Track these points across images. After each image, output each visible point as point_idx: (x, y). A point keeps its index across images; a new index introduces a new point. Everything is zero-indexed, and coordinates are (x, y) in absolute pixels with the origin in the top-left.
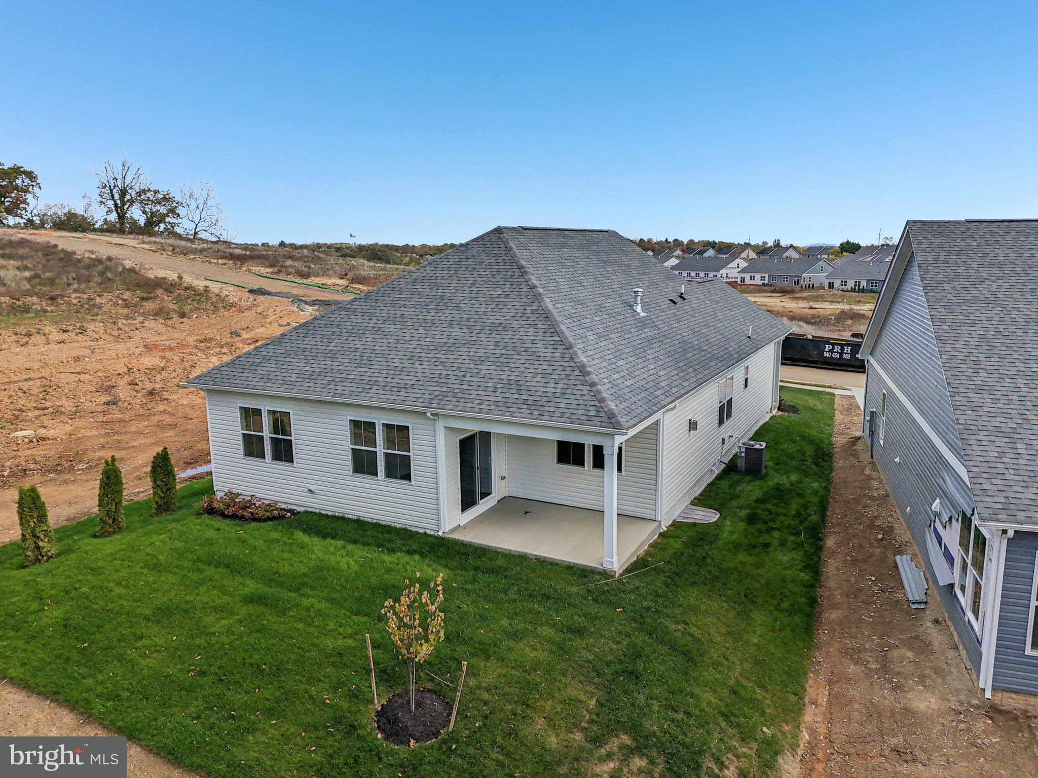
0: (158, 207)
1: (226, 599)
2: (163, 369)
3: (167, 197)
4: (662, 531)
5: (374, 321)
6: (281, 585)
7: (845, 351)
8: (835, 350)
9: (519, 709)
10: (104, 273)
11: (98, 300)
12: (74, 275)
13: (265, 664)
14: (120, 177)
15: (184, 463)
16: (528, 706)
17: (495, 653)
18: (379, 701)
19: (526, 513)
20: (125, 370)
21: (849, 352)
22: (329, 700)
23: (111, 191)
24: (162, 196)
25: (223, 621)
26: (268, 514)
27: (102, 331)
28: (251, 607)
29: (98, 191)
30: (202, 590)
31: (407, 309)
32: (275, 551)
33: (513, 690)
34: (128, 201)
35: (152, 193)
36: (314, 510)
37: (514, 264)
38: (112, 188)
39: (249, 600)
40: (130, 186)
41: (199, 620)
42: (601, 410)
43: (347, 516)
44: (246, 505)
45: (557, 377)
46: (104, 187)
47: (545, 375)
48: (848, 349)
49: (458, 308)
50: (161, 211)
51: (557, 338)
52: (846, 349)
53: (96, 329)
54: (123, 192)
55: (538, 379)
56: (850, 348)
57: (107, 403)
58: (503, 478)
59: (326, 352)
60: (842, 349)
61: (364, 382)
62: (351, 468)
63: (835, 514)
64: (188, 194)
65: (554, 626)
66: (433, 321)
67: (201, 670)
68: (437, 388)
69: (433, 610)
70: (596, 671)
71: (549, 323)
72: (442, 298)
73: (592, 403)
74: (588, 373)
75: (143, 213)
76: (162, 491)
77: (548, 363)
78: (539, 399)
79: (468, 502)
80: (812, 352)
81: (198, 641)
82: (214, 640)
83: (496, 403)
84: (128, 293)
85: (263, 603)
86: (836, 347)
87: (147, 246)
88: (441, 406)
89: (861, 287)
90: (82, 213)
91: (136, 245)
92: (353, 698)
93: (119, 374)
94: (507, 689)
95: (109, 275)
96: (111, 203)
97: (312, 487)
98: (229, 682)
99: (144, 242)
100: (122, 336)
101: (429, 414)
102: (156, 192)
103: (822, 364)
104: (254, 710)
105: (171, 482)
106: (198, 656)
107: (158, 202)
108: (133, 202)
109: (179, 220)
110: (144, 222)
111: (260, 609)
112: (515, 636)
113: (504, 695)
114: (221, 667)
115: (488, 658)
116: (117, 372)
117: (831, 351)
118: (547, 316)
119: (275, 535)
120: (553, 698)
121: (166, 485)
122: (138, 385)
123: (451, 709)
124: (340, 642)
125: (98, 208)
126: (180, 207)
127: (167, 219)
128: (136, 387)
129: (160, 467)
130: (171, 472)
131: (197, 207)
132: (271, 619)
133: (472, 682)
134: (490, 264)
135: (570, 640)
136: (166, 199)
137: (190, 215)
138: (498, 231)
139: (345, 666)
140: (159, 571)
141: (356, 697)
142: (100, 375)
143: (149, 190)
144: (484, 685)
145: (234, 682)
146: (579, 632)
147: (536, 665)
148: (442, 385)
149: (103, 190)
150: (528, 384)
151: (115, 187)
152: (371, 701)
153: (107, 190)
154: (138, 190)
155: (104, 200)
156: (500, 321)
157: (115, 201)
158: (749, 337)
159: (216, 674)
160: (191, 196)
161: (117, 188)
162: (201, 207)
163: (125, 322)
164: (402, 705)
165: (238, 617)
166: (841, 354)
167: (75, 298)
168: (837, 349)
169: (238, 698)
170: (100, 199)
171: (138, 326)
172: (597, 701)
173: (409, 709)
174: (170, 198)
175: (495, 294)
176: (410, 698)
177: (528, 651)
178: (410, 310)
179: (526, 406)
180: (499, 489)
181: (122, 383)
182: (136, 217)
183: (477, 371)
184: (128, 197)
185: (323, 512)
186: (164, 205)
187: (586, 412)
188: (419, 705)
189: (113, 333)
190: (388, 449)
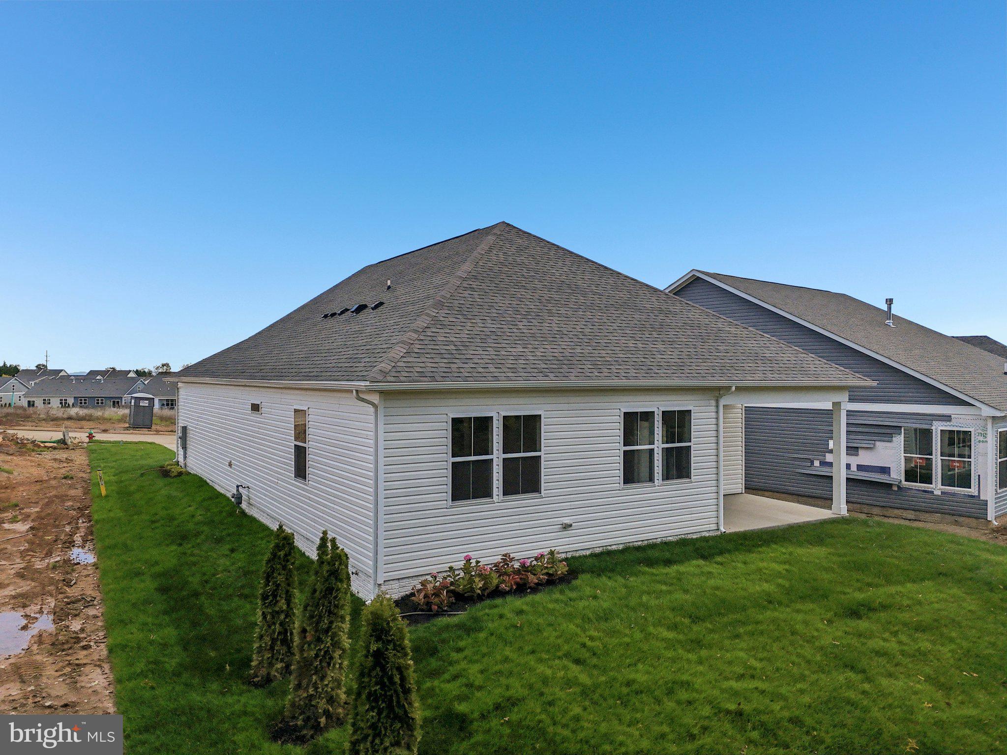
62: (621, 478)
97: (567, 521)
101: (734, 389)
190: (667, 443)
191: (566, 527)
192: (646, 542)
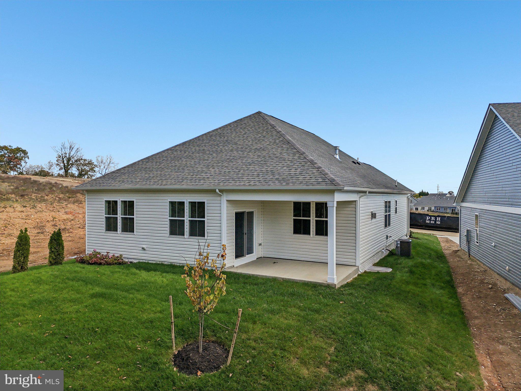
0: (85, 167)
1: (79, 296)
2: (72, 220)
3: (90, 162)
4: (360, 273)
5: (187, 153)
6: (117, 289)
7: (437, 220)
8: (432, 219)
9: (278, 352)
10: (51, 188)
11: (46, 197)
12: (36, 188)
13: (98, 328)
14: (68, 152)
15: (74, 253)
16: (285, 350)
17: (259, 320)
18: (176, 348)
19: (274, 263)
20: (52, 219)
21: (439, 220)
22: (140, 347)
23: (63, 159)
24: (88, 162)
25: (74, 307)
26: (116, 261)
27: (44, 208)
28: (94, 299)
29: (56, 159)
30: (64, 291)
31: (206, 147)
32: (116, 276)
33: (273, 341)
34: (71, 164)
35: (83, 161)
36: (144, 261)
37: (268, 124)
38: (64, 157)
39: (94, 296)
40: (72, 157)
41: (59, 306)
42: (326, 178)
43: (164, 263)
44: (103, 258)
45: (296, 167)
46: (60, 157)
47: (288, 166)
48: (439, 219)
49: (236, 144)
50: (86, 169)
51: (295, 151)
52: (438, 219)
53: (41, 207)
54: (69, 160)
55: (285, 168)
56: (440, 218)
57: (38, 233)
58: (260, 245)
59: (158, 168)
60: (436, 219)
61: (179, 179)
62: (168, 232)
63: (458, 279)
64: (100, 161)
65: (299, 308)
66: (221, 151)
67: (53, 332)
68: (223, 178)
69: (219, 274)
70: (332, 331)
71: (290, 145)
72: (227, 141)
73: (320, 176)
74: (316, 163)
75: (78, 170)
76: (55, 255)
77: (290, 161)
78: (286, 177)
79: (239, 254)
80: (419, 221)
81: (55, 317)
82: (66, 316)
83: (259, 181)
84: (62, 195)
85: (103, 297)
86: (432, 217)
87: (77, 181)
88: (225, 185)
89: (432, 210)
90: (47, 170)
91: (71, 181)
92: (158, 346)
93: (48, 221)
94: (269, 340)
95: (54, 189)
96: (62, 165)
97: (144, 246)
98: (71, 339)
99: (75, 180)
100: (55, 211)
101: (217, 191)
102: (85, 160)
103: (425, 227)
104: (84, 355)
105: (61, 250)
106: (53, 325)
107: (85, 165)
108: (73, 164)
109: (95, 173)
110: (77, 174)
111: (100, 300)
112: (272, 312)
113: (267, 344)
114: (67, 330)
115: (254, 323)
116: (47, 220)
117: (430, 220)
118: (288, 142)
119: (117, 270)
120: (303, 346)
121: (58, 252)
122: (57, 226)
123: (228, 352)
124: (152, 315)
125: (56, 167)
126: (96, 168)
127: (89, 173)
128: (56, 227)
129: (55, 240)
130: (62, 244)
131: (104, 167)
132: (106, 304)
133: (244, 336)
134: (254, 126)
135: (311, 315)
136: (90, 163)
137: (100, 170)
138: (259, 113)
139: (154, 327)
140: (40, 284)
141: (160, 345)
142: (37, 221)
143: (82, 159)
144: (252, 337)
145: (75, 339)
146: (317, 311)
147: (289, 328)
148: (226, 176)
149: (59, 159)
150: (279, 171)
151: (65, 157)
152: (171, 348)
153: (61, 159)
154: (76, 159)
155: (59, 163)
156: (261, 147)
157: (64, 164)
158: (396, 186)
159: (63, 334)
160: (102, 162)
161: (66, 158)
162: (106, 167)
163: (57, 204)
164: (193, 349)
165: (85, 304)
166: (435, 221)
167: (34, 196)
168: (433, 218)
169: (75, 348)
170: (56, 163)
171: (64, 206)
172: (335, 348)
173: (198, 352)
174: (91, 163)
175: (258, 137)
176: (199, 345)
177: (282, 320)
178: (208, 147)
179: (278, 181)
180: (258, 252)
181: (49, 225)
182: (74, 172)
183: (247, 168)
184: (71, 162)
185: (150, 262)
186: (89, 166)
187: (316, 181)
188: (205, 349)
189: (50, 209)
190: (191, 218)
191: (143, 249)
192: (182, 265)
